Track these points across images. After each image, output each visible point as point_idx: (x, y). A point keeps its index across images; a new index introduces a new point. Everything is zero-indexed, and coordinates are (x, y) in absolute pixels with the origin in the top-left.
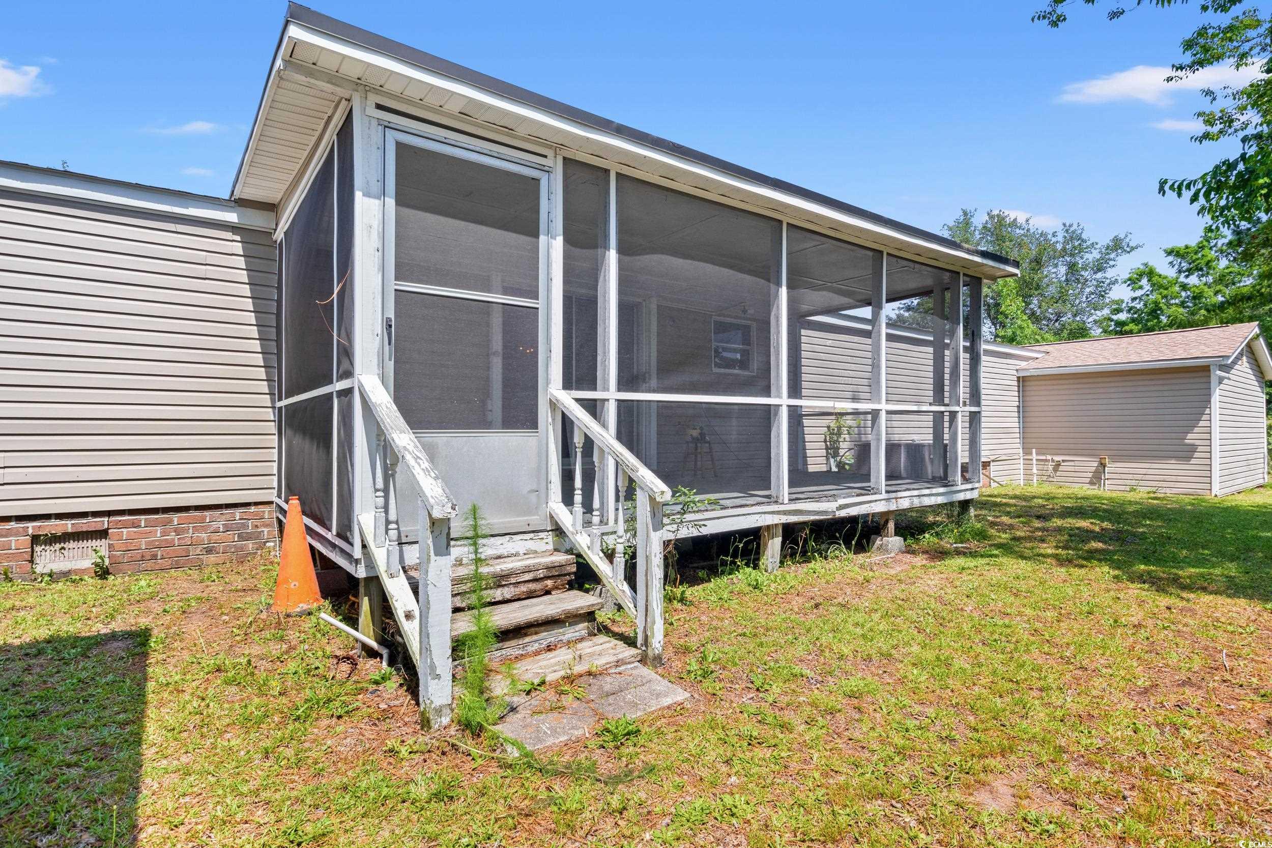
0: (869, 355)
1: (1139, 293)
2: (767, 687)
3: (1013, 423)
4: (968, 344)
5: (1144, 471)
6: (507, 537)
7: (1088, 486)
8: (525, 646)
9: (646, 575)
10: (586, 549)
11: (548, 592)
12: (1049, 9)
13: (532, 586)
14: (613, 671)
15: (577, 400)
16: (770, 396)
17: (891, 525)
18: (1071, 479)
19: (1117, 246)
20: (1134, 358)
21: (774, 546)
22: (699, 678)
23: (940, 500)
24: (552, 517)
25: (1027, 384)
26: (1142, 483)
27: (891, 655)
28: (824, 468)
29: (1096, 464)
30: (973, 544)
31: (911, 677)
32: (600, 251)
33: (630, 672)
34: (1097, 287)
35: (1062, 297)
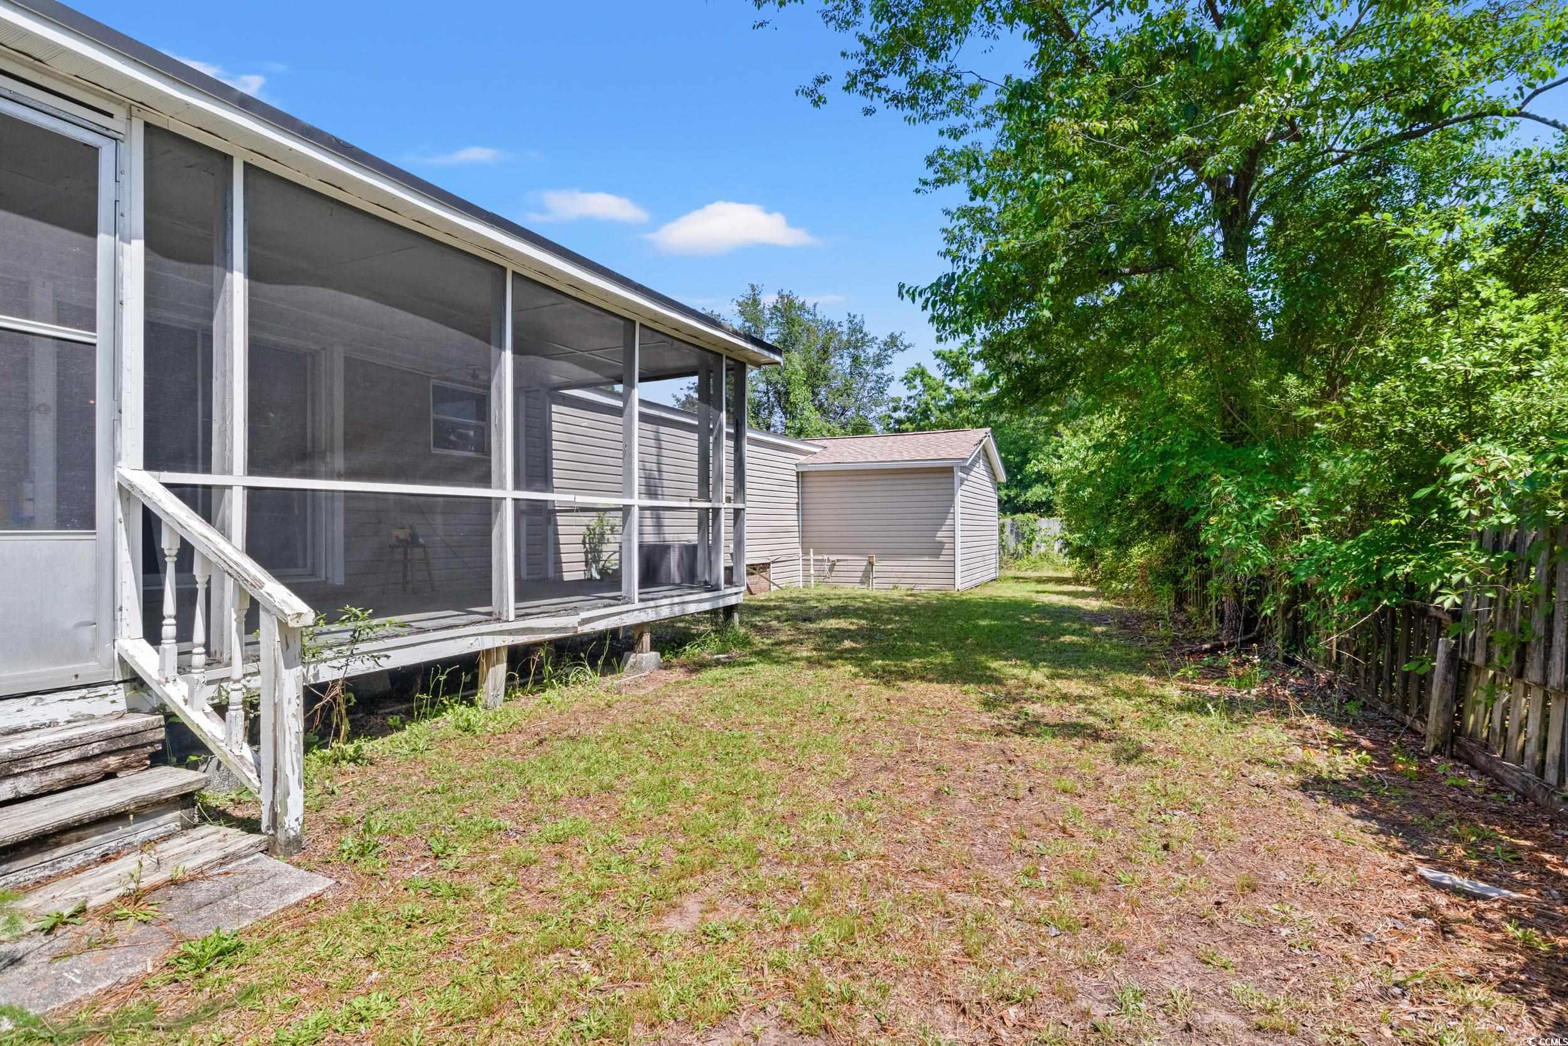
0: (620, 437)
1: (913, 392)
2: (449, 851)
3: (792, 521)
4: (732, 431)
5: (903, 569)
6: (32, 699)
7: (858, 586)
8: (54, 863)
9: (275, 729)
10: (182, 704)
11: (110, 775)
12: (812, 86)
13: (77, 770)
14: (215, 872)
15: (169, 486)
16: (490, 487)
17: (647, 639)
18: (844, 580)
19: (893, 343)
20: (896, 457)
21: (496, 675)
22: (353, 857)
23: (707, 606)
24: (122, 661)
25: (807, 479)
26: (903, 580)
27: (612, 787)
28: (580, 576)
29: (865, 563)
30: (735, 652)
31: (628, 807)
32: (216, 269)
33: (246, 867)
34: (877, 382)
35: (846, 391)
